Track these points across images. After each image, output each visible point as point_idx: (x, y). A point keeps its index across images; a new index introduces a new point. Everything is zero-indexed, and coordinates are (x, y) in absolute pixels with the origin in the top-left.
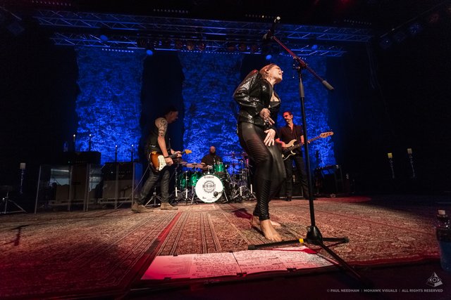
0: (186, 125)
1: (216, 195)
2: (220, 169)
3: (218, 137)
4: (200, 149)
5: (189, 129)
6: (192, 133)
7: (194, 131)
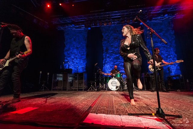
0: (104, 57)
1: (117, 87)
2: (119, 76)
3: (118, 61)
4: (110, 67)
5: (105, 58)
6: (107, 60)
7: (108, 59)
